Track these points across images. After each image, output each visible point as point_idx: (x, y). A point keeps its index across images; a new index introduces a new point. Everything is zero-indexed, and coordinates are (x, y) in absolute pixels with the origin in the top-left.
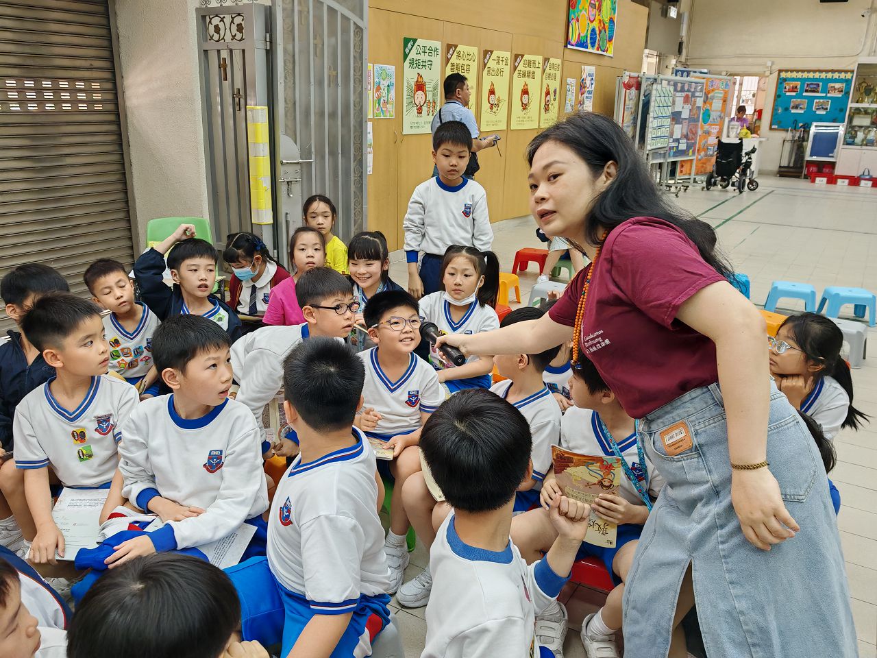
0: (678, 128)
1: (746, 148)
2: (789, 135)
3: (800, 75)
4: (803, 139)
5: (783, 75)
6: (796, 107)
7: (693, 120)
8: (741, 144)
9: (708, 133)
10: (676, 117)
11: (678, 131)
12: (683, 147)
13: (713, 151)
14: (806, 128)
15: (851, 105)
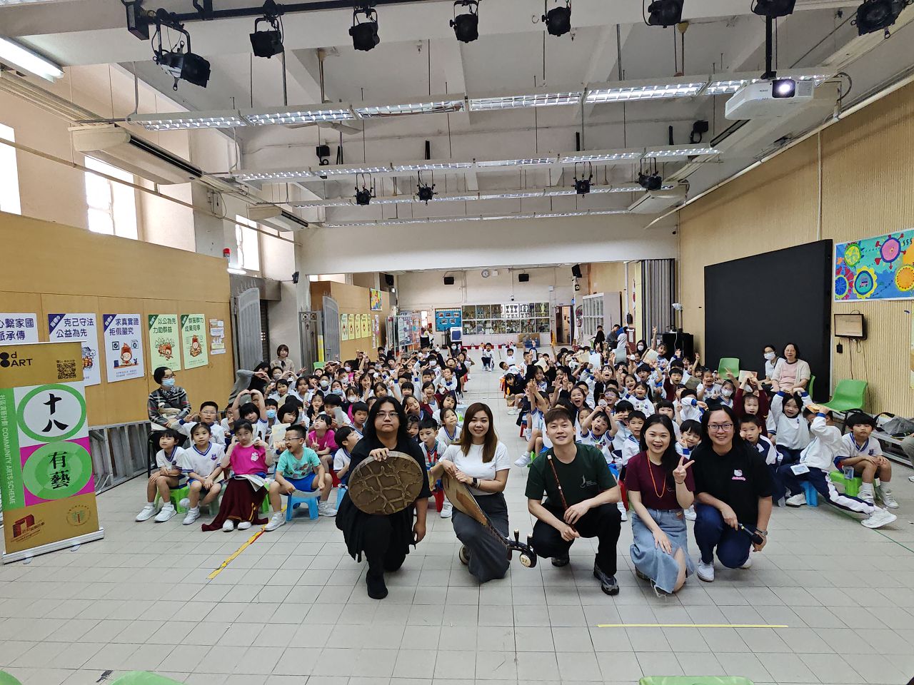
0: (406, 333)
1: (430, 339)
2: (443, 333)
3: (443, 310)
4: (449, 334)
5: (437, 311)
6: (444, 322)
7: (410, 330)
8: (428, 338)
9: (416, 334)
10: (405, 329)
11: (406, 335)
12: (409, 340)
13: (419, 340)
14: (449, 329)
15: (462, 320)
